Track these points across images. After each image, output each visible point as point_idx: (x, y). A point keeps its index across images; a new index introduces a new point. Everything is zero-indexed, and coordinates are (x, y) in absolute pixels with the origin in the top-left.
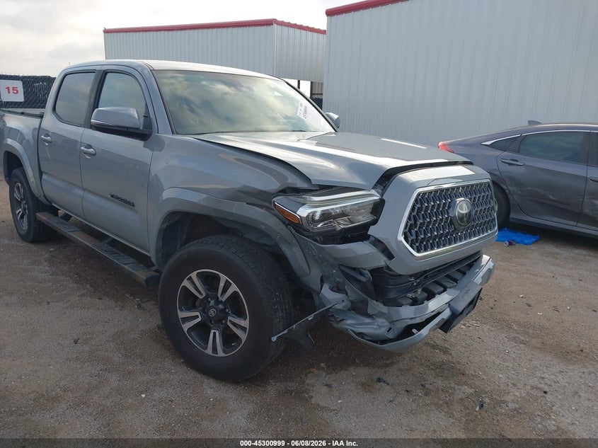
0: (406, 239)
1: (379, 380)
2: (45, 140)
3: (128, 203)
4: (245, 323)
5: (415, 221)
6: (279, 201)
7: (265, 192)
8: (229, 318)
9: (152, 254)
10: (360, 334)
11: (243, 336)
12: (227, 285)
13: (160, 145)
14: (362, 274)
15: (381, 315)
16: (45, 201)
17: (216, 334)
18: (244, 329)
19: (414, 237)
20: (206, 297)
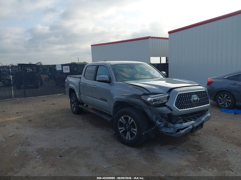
0: (176, 106)
1: (175, 148)
2: (82, 85)
3: (105, 100)
4: (136, 130)
5: (178, 101)
6: (143, 97)
7: (139, 95)
8: (132, 129)
9: (112, 114)
10: (167, 132)
11: (135, 133)
12: (131, 120)
13: (113, 85)
14: (165, 115)
15: (172, 127)
16: (81, 102)
17: (128, 134)
18: (135, 131)
19: (178, 105)
20: (126, 123)
